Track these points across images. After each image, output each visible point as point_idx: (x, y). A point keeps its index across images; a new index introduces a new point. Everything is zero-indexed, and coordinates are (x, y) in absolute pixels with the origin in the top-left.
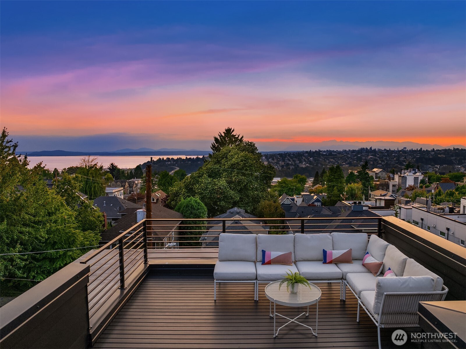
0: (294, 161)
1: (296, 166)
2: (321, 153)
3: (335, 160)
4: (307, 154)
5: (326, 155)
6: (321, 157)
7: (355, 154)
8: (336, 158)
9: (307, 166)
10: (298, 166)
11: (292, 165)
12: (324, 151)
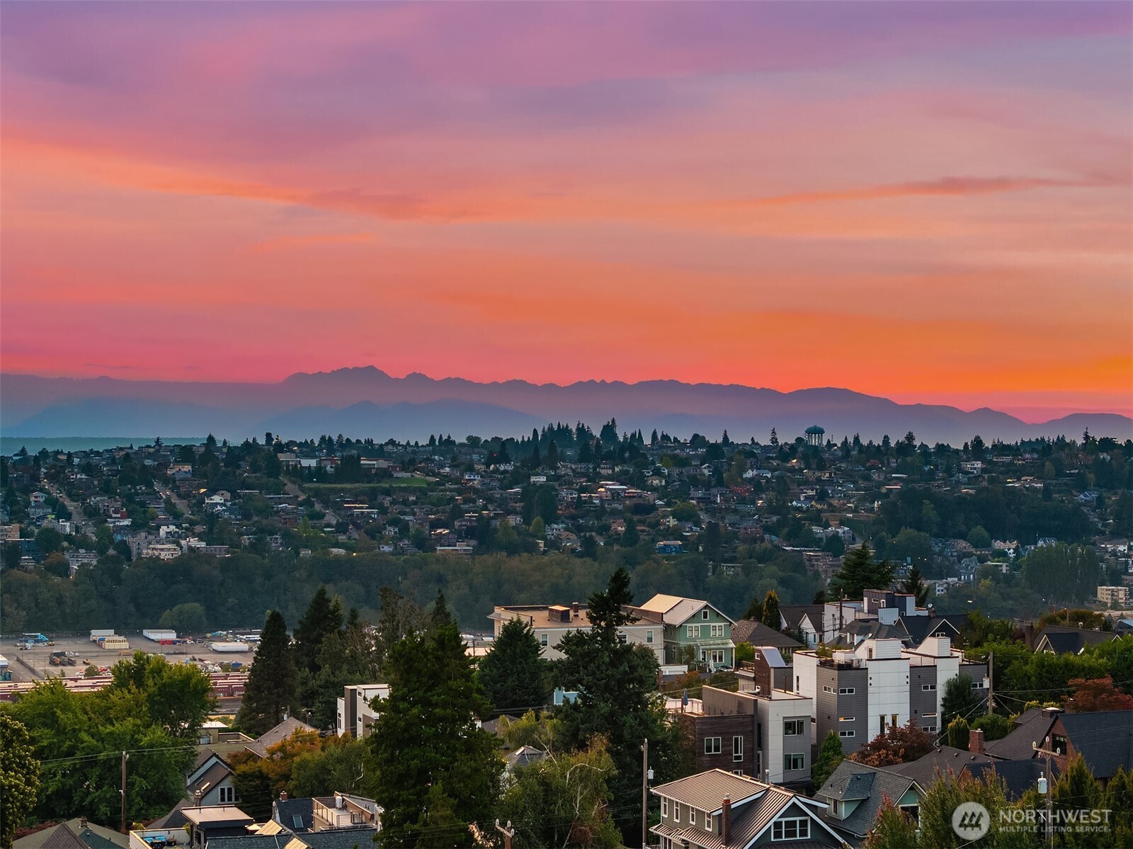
0: (92, 513)
1: (111, 552)
2: (282, 457)
3: (383, 511)
4: (188, 468)
5: (319, 473)
6: (290, 487)
7: (510, 468)
8: (387, 492)
9: (190, 548)
10: (124, 549)
11: (78, 542)
12: (307, 449)
